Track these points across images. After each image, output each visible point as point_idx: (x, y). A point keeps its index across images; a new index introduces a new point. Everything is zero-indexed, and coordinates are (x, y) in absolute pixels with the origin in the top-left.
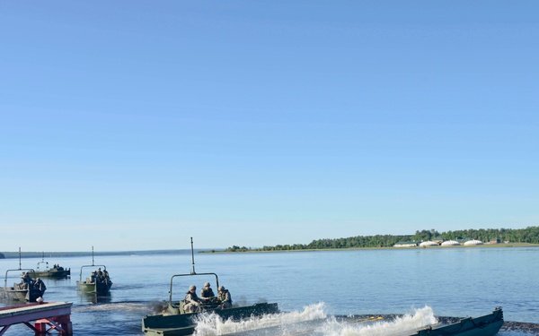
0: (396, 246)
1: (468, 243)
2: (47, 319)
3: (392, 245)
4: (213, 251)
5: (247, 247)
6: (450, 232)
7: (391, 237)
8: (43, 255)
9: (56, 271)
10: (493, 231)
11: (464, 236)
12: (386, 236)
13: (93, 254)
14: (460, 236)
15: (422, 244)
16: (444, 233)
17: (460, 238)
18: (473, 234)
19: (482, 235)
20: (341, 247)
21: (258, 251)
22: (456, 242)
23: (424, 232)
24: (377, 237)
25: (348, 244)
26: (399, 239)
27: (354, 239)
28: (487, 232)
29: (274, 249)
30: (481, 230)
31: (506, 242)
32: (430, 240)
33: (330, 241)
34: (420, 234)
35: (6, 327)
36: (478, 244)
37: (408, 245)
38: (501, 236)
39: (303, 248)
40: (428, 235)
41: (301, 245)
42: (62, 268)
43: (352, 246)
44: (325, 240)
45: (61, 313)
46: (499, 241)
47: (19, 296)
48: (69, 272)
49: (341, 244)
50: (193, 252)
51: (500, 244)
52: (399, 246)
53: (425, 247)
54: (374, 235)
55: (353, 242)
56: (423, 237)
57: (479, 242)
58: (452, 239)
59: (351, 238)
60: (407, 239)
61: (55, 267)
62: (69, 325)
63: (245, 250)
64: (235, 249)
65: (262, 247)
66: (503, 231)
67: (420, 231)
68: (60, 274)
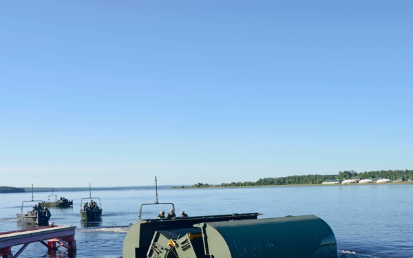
0: (324, 183)
1: (380, 181)
2: (56, 238)
3: (321, 183)
4: (183, 187)
5: (209, 184)
6: (366, 173)
7: (320, 176)
8: (53, 190)
9: (62, 202)
10: (399, 172)
11: (376, 175)
12: (316, 175)
13: (90, 189)
14: (373, 175)
15: (344, 182)
16: (361, 174)
17: (374, 177)
18: (383, 174)
19: (391, 175)
20: (281, 184)
21: (217, 187)
22: (370, 180)
23: (346, 172)
24: (309, 176)
25: (287, 181)
26: (326, 178)
27: (291, 177)
28: (394, 172)
29: (230, 185)
30: (390, 171)
31: (409, 181)
32: (350, 178)
33: (273, 179)
34: (342, 174)
35: (26, 244)
36: (387, 182)
37: (333, 183)
38: (405, 176)
39: (252, 184)
40: (348, 175)
41: (251, 183)
42: (66, 200)
43: (290, 183)
44: (268, 179)
45: (68, 234)
46: (403, 180)
47: (31, 220)
48: (71, 203)
49: (281, 182)
50: (156, 188)
51: (405, 182)
52: (326, 183)
53: (346, 184)
54: (307, 175)
55: (291, 180)
56: (345, 176)
57: (388, 180)
58: (367, 178)
59: (289, 177)
60: (333, 178)
61: (61, 199)
62: (73, 243)
63: (207, 186)
64: (200, 186)
65: (220, 184)
66: (407, 171)
67: (343, 172)
68: (65, 204)
